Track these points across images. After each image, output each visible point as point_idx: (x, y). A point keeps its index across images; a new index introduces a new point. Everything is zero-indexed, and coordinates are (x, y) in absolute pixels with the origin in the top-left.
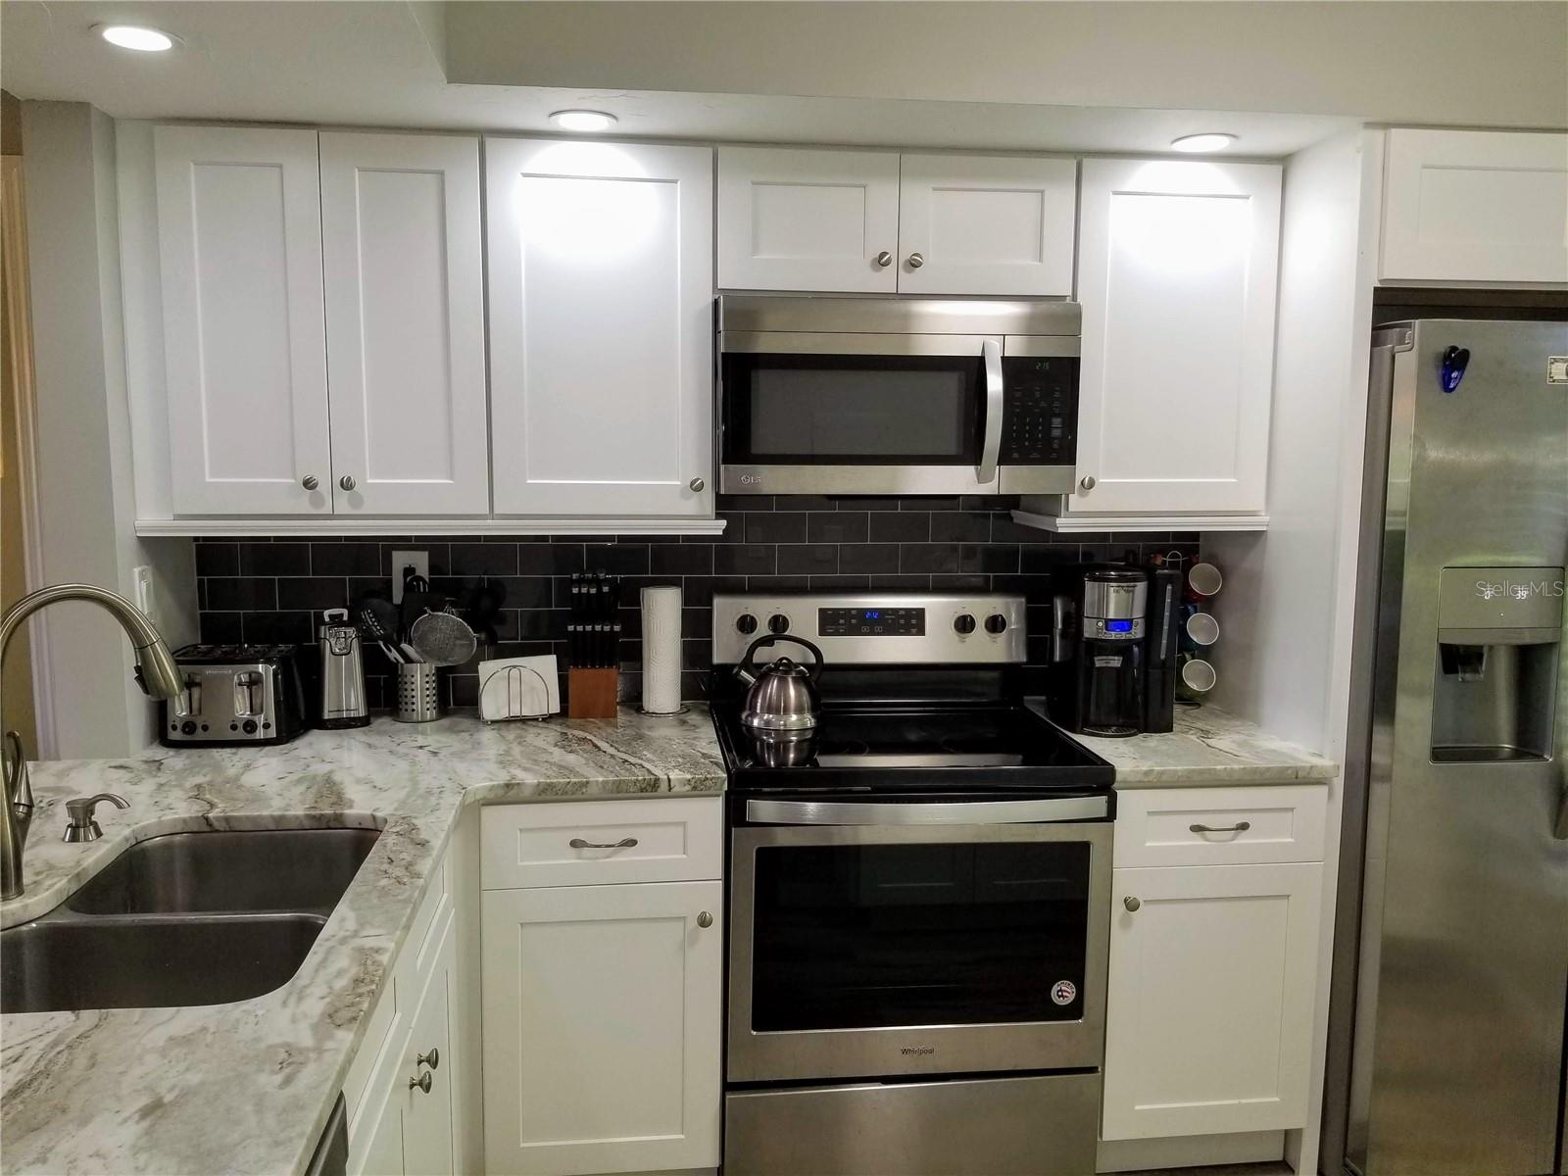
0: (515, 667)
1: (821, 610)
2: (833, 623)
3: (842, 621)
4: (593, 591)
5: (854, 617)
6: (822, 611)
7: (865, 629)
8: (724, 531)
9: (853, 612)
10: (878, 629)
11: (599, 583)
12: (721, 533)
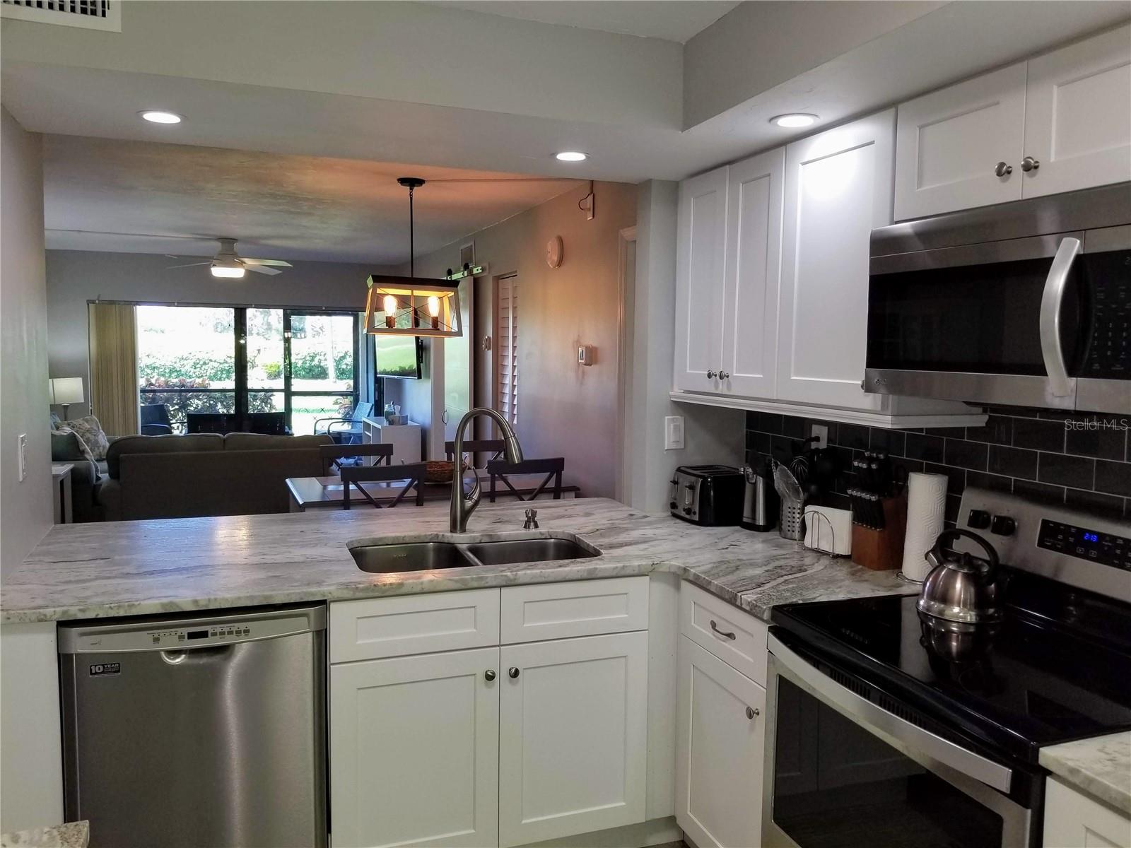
0: (816, 512)
1: (1044, 521)
2: (1052, 536)
3: (1060, 537)
4: (865, 466)
5: (1072, 535)
6: (1045, 523)
7: (1080, 550)
8: (986, 423)
9: (1073, 530)
10: (1093, 553)
11: (870, 460)
12: (984, 425)
